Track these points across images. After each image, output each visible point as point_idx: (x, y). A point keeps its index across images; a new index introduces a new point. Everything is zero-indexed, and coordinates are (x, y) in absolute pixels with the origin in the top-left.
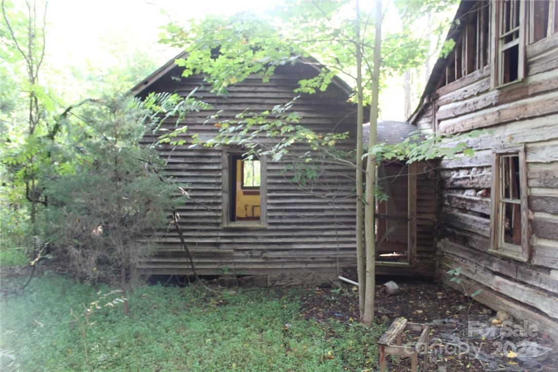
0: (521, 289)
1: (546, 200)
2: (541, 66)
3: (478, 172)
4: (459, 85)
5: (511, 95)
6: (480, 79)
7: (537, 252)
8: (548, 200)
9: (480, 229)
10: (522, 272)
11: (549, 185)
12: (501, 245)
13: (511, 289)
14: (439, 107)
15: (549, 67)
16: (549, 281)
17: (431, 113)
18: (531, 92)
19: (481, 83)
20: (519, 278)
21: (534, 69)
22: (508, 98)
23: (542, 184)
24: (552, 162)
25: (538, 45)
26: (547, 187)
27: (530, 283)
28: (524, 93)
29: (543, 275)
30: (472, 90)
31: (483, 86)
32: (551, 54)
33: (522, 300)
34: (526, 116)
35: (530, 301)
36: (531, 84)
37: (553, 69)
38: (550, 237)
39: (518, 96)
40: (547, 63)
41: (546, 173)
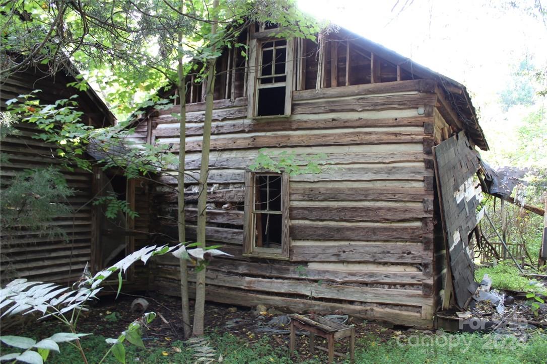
0: (281, 282)
1: (308, 210)
2: (308, 109)
3: (220, 188)
4: (197, 108)
5: (270, 126)
6: (228, 107)
7: (294, 251)
8: (311, 210)
9: (226, 238)
10: (277, 269)
11: (313, 199)
12: (253, 250)
13: (269, 285)
14: (157, 124)
15: (316, 111)
16: (308, 271)
17: (146, 129)
18: (294, 127)
19: (229, 111)
20: (275, 273)
21: (299, 109)
22: (266, 128)
23: (306, 198)
24: (318, 182)
25: (307, 93)
26: (311, 200)
27: (289, 276)
28: (287, 126)
29: (301, 268)
30: (216, 115)
31: (232, 114)
32: (319, 102)
33: (283, 291)
34: (289, 145)
35: (292, 290)
36: (295, 120)
37: (319, 113)
38: (308, 238)
39: (279, 127)
40: (315, 108)
41: (312, 190)
